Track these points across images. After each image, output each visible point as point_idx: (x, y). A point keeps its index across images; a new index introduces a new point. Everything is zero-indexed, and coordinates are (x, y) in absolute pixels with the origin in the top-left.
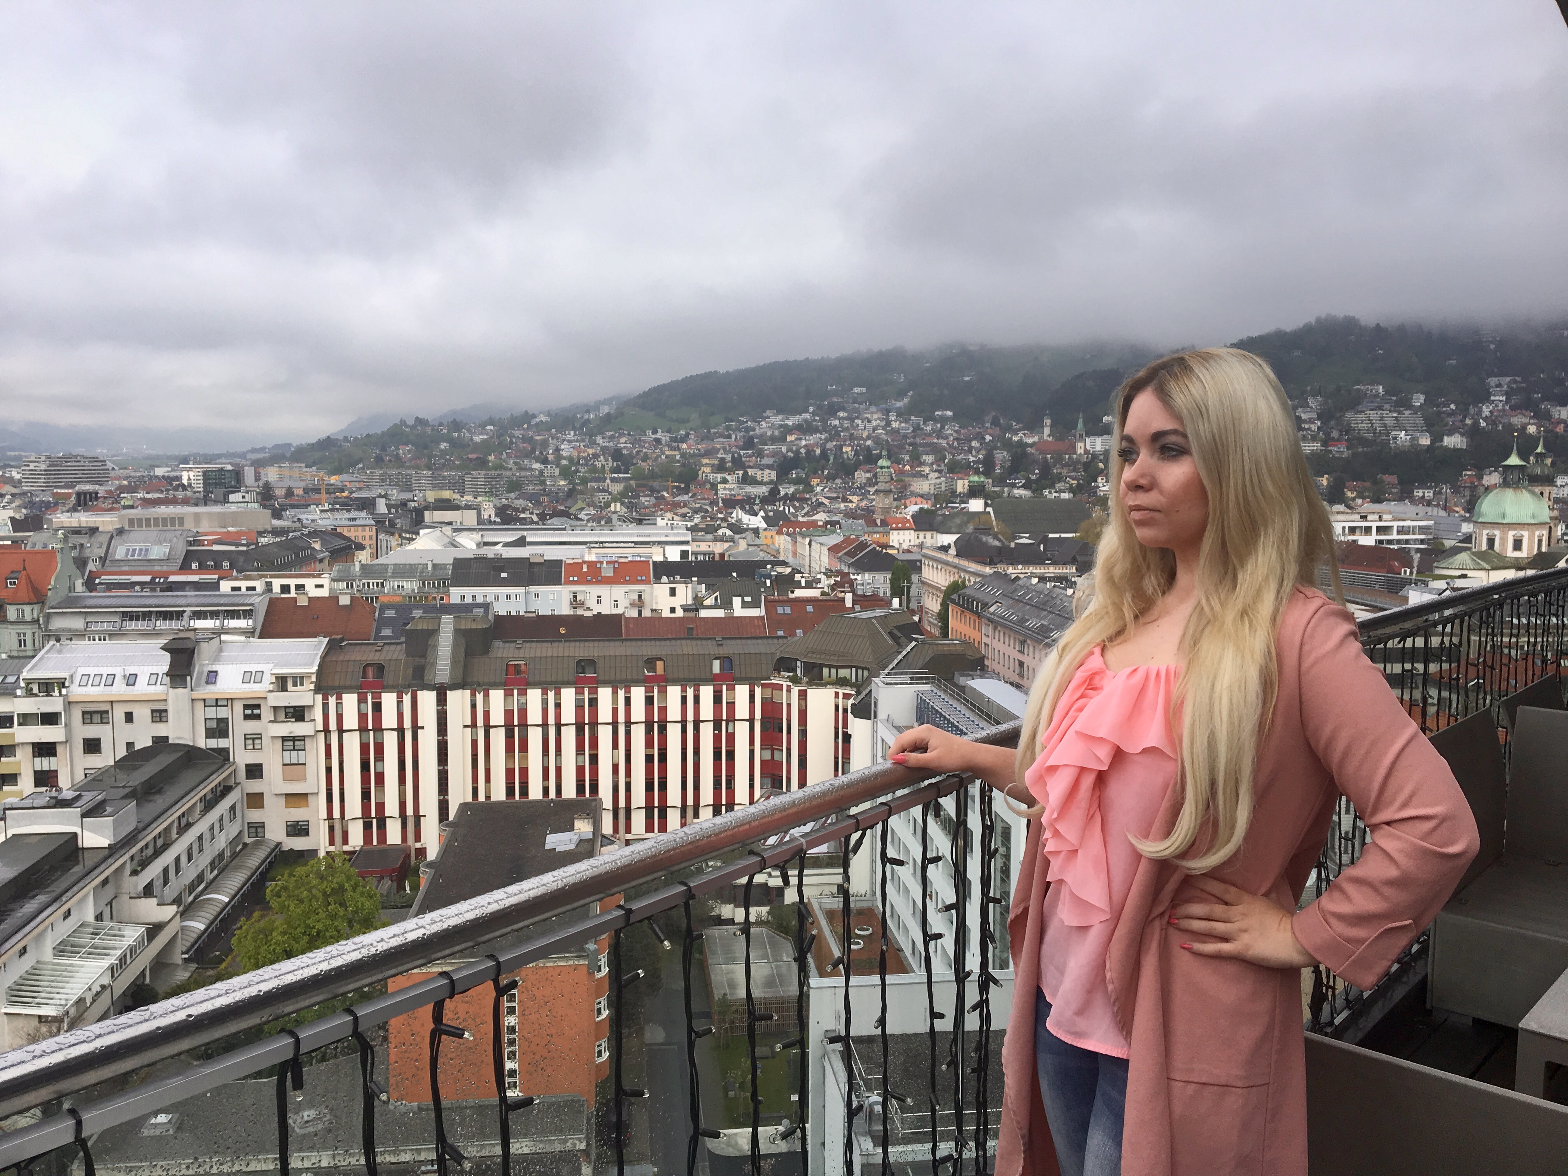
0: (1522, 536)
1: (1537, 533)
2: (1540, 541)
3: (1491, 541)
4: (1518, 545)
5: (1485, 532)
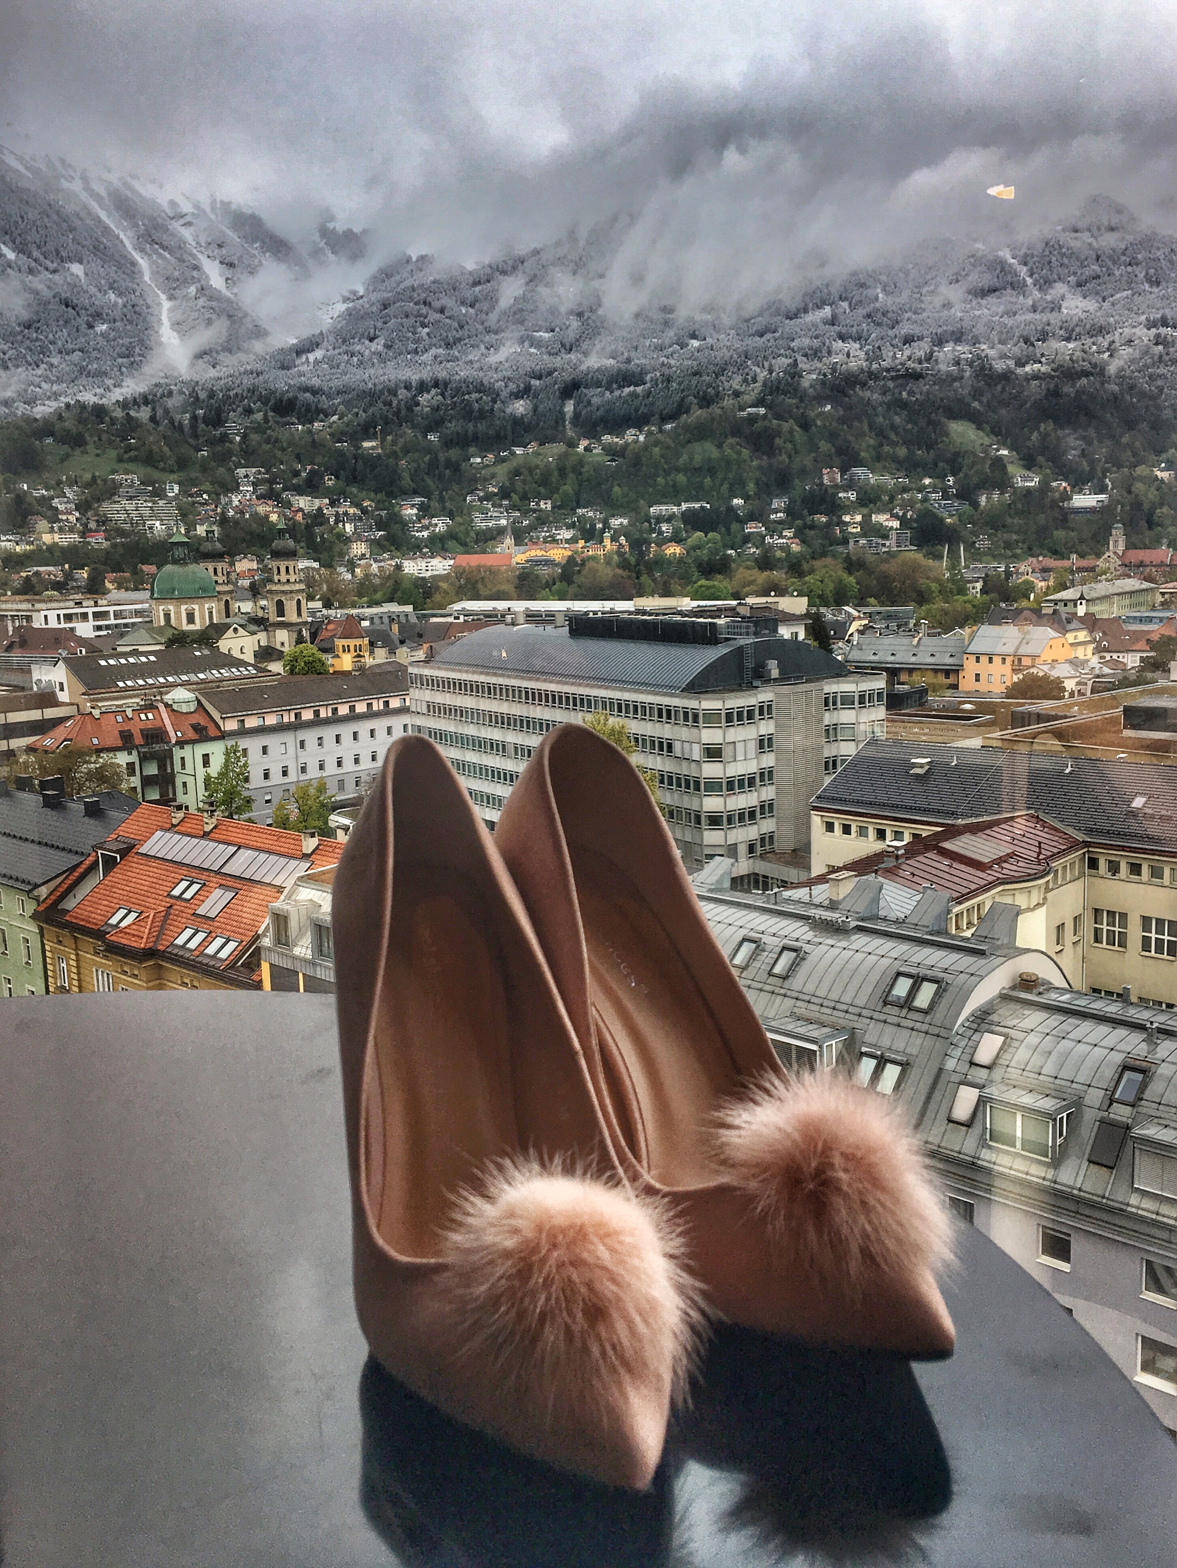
0: (194, 609)
1: (207, 606)
2: (211, 613)
3: (167, 616)
4: (191, 619)
5: (161, 608)
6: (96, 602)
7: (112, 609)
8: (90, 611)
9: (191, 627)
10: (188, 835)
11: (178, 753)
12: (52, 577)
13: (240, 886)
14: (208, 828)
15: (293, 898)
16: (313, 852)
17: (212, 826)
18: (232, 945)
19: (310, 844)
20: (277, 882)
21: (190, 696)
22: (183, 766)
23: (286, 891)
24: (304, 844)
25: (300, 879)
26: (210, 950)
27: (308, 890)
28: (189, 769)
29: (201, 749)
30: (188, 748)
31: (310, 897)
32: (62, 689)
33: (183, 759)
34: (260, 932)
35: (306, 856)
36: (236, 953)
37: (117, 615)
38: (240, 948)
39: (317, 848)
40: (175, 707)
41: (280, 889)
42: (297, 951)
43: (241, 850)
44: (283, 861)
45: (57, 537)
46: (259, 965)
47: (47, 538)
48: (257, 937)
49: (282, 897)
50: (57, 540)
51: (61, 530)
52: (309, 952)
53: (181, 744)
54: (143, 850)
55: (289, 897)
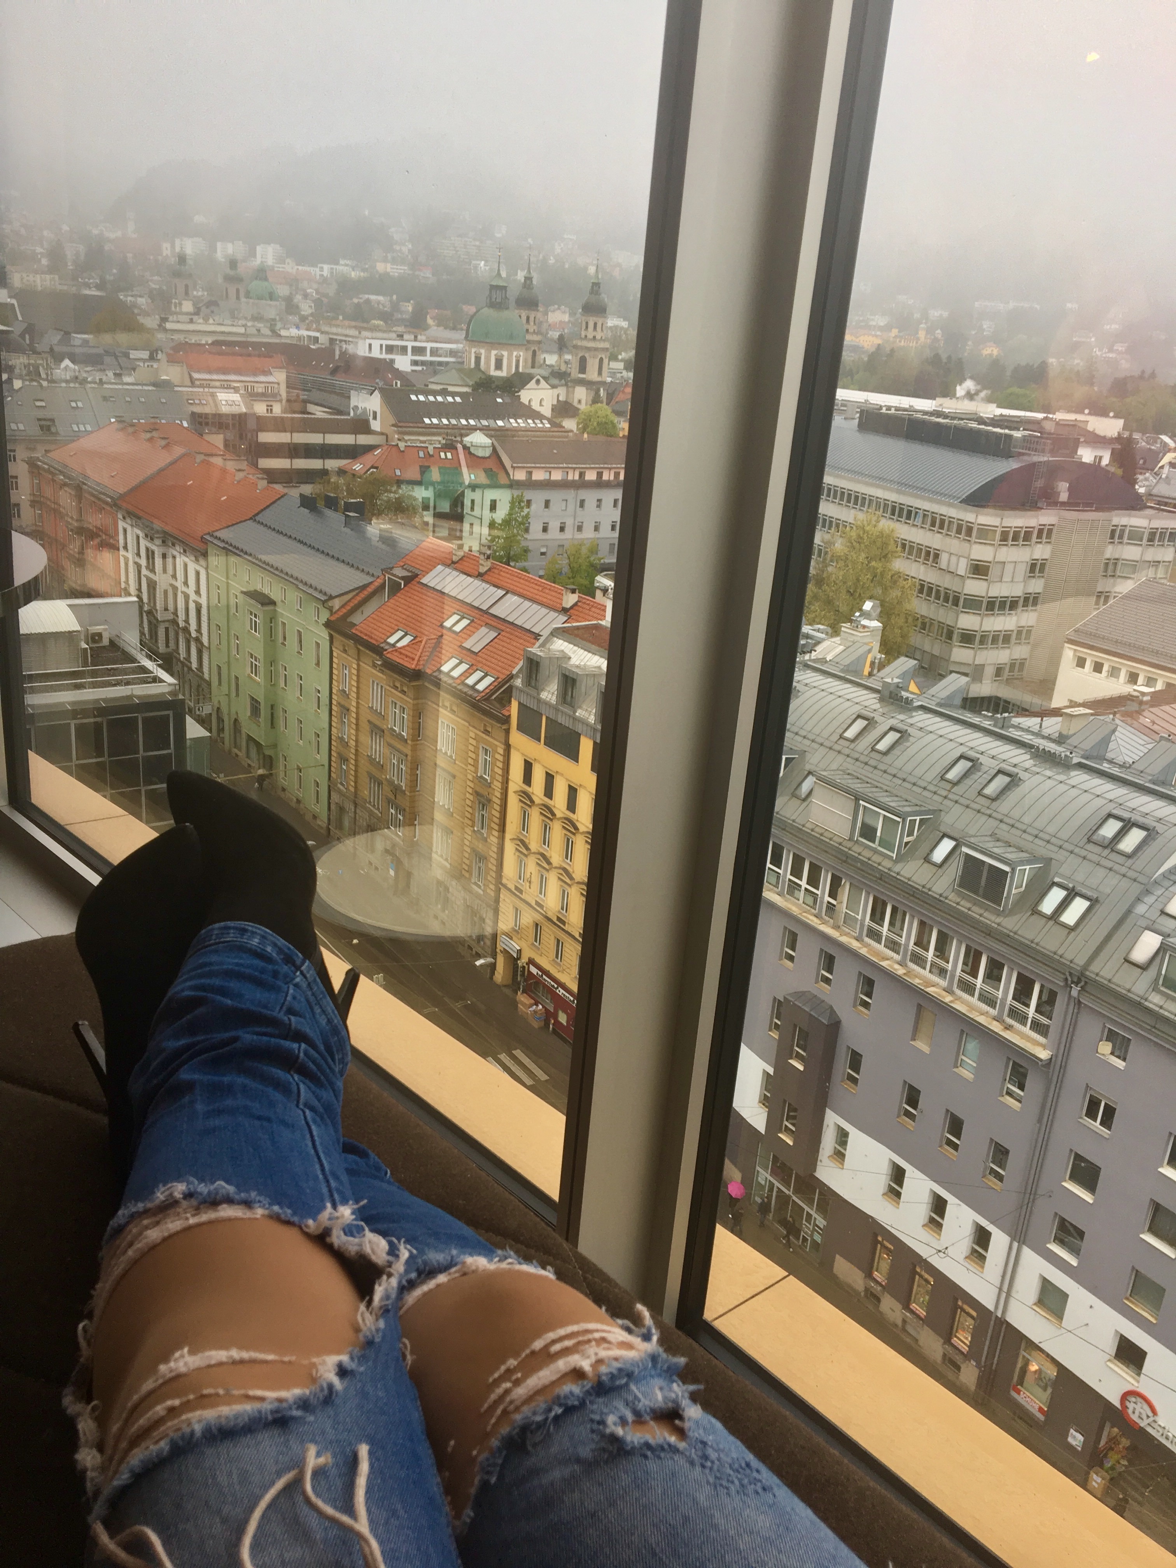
0: (503, 356)
1: (515, 354)
2: (518, 362)
3: (478, 359)
4: (499, 366)
5: (473, 350)
6: (416, 337)
7: (429, 345)
8: (410, 345)
9: (498, 373)
10: (465, 574)
11: (469, 496)
12: (381, 307)
13: (503, 628)
14: (482, 570)
15: (547, 646)
16: (572, 608)
17: (485, 569)
18: (488, 680)
19: (570, 599)
20: (536, 630)
21: (487, 441)
22: (472, 509)
23: (542, 639)
24: (565, 598)
25: (557, 629)
26: (470, 681)
27: (561, 642)
28: (477, 512)
29: (491, 494)
30: (478, 492)
31: (562, 648)
32: (375, 418)
33: (473, 501)
34: (514, 672)
35: (565, 611)
36: (492, 687)
37: (434, 352)
38: (496, 684)
39: (576, 604)
40: (472, 450)
41: (537, 636)
42: (544, 695)
43: (509, 595)
44: (544, 611)
45: (389, 266)
46: (510, 702)
47: (381, 267)
48: (511, 677)
49: (538, 644)
50: (389, 270)
51: (394, 261)
52: (554, 698)
53: (473, 487)
54: (424, 580)
55: (543, 645)
